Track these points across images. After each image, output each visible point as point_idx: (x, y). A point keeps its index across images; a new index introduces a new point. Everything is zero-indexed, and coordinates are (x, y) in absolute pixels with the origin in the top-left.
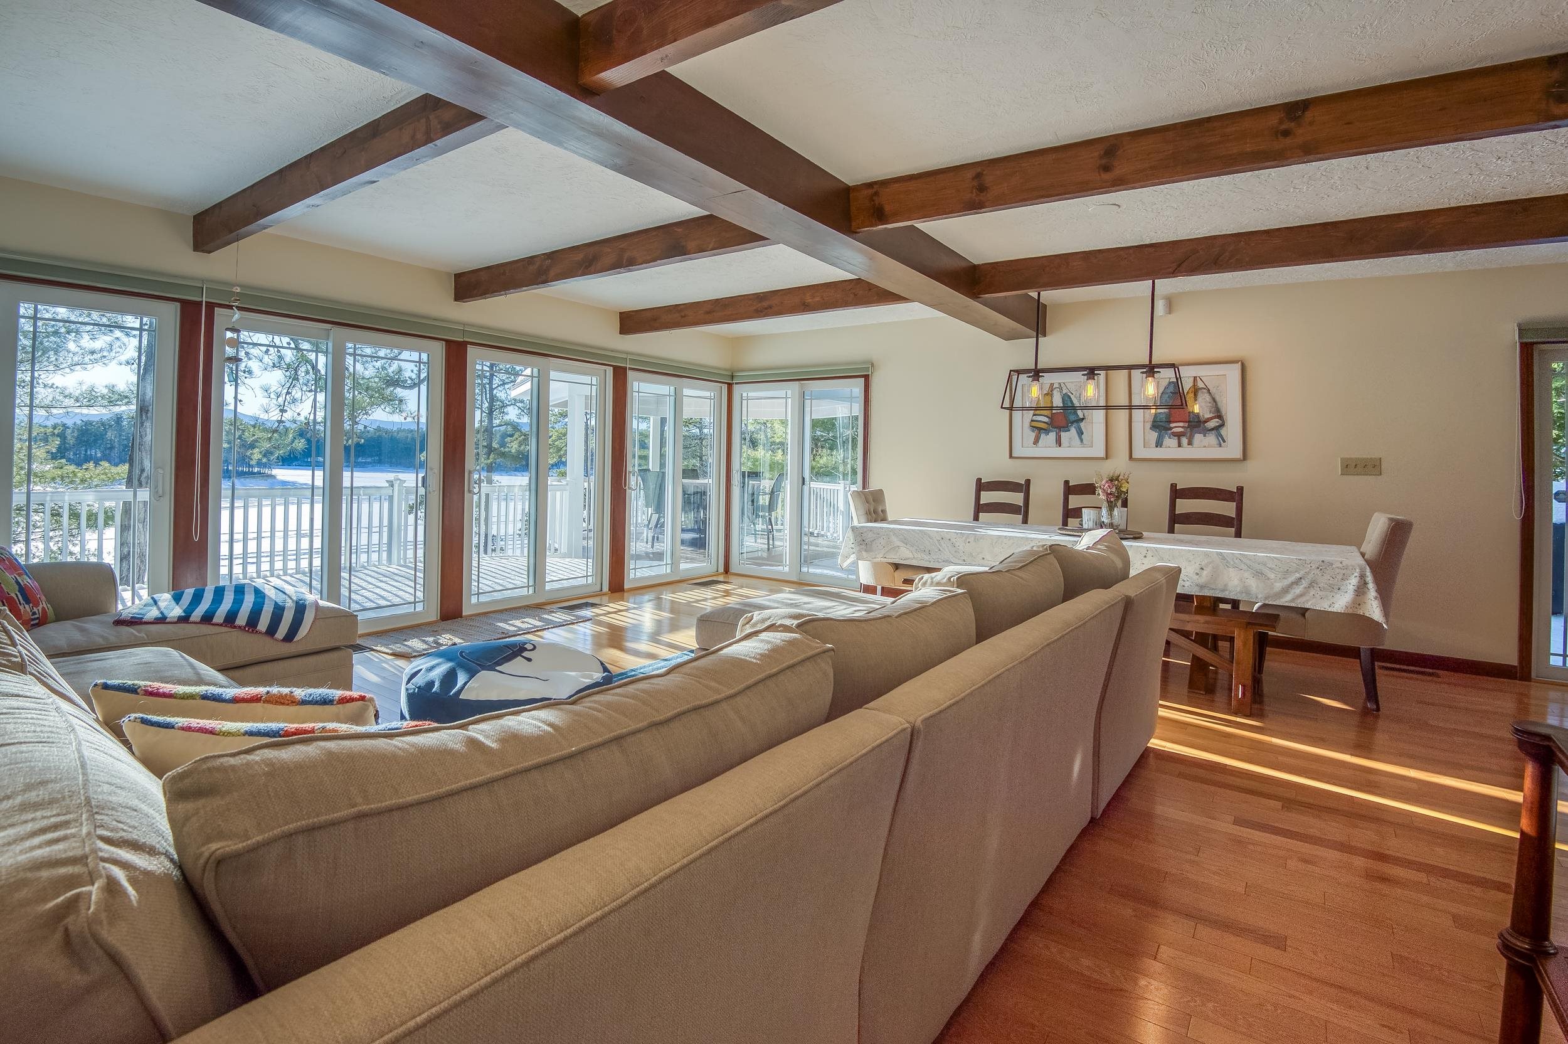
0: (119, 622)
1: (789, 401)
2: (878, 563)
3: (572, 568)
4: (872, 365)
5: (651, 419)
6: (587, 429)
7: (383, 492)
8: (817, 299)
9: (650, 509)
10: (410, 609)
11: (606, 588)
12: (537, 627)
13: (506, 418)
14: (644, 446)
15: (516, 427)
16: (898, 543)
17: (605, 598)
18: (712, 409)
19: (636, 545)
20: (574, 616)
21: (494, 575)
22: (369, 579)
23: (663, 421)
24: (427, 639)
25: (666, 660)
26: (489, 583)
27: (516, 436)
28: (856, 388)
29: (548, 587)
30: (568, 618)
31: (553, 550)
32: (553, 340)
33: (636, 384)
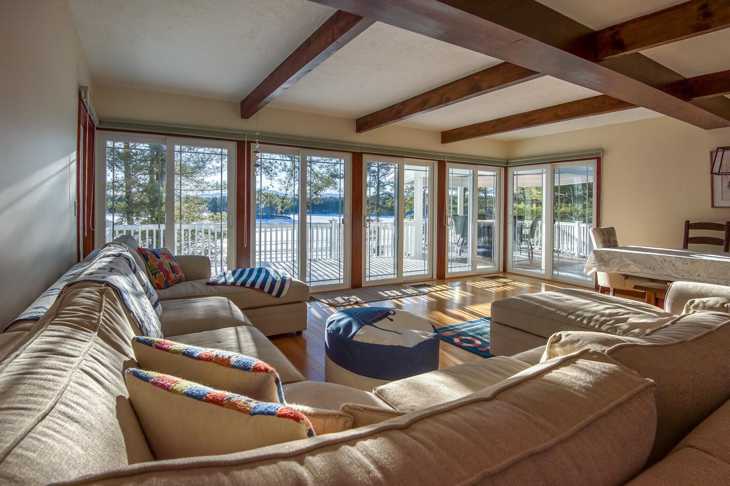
0: (208, 284)
1: (544, 175)
2: (613, 274)
3: (417, 265)
4: (603, 151)
5: (459, 188)
6: (424, 195)
7: (328, 225)
8: (566, 112)
9: (458, 235)
10: (337, 282)
11: (435, 277)
12: (399, 296)
13: (386, 191)
14: (455, 203)
15: (390, 195)
16: (629, 262)
17: (435, 282)
18: (495, 182)
19: (452, 254)
20: (418, 291)
21: (378, 266)
22: (321, 266)
23: (465, 190)
24: (345, 298)
25: (471, 322)
26: (375, 271)
27: (390, 199)
28: (591, 166)
29: (404, 275)
30: (415, 292)
31: (407, 255)
32: (405, 149)
33: (450, 170)
